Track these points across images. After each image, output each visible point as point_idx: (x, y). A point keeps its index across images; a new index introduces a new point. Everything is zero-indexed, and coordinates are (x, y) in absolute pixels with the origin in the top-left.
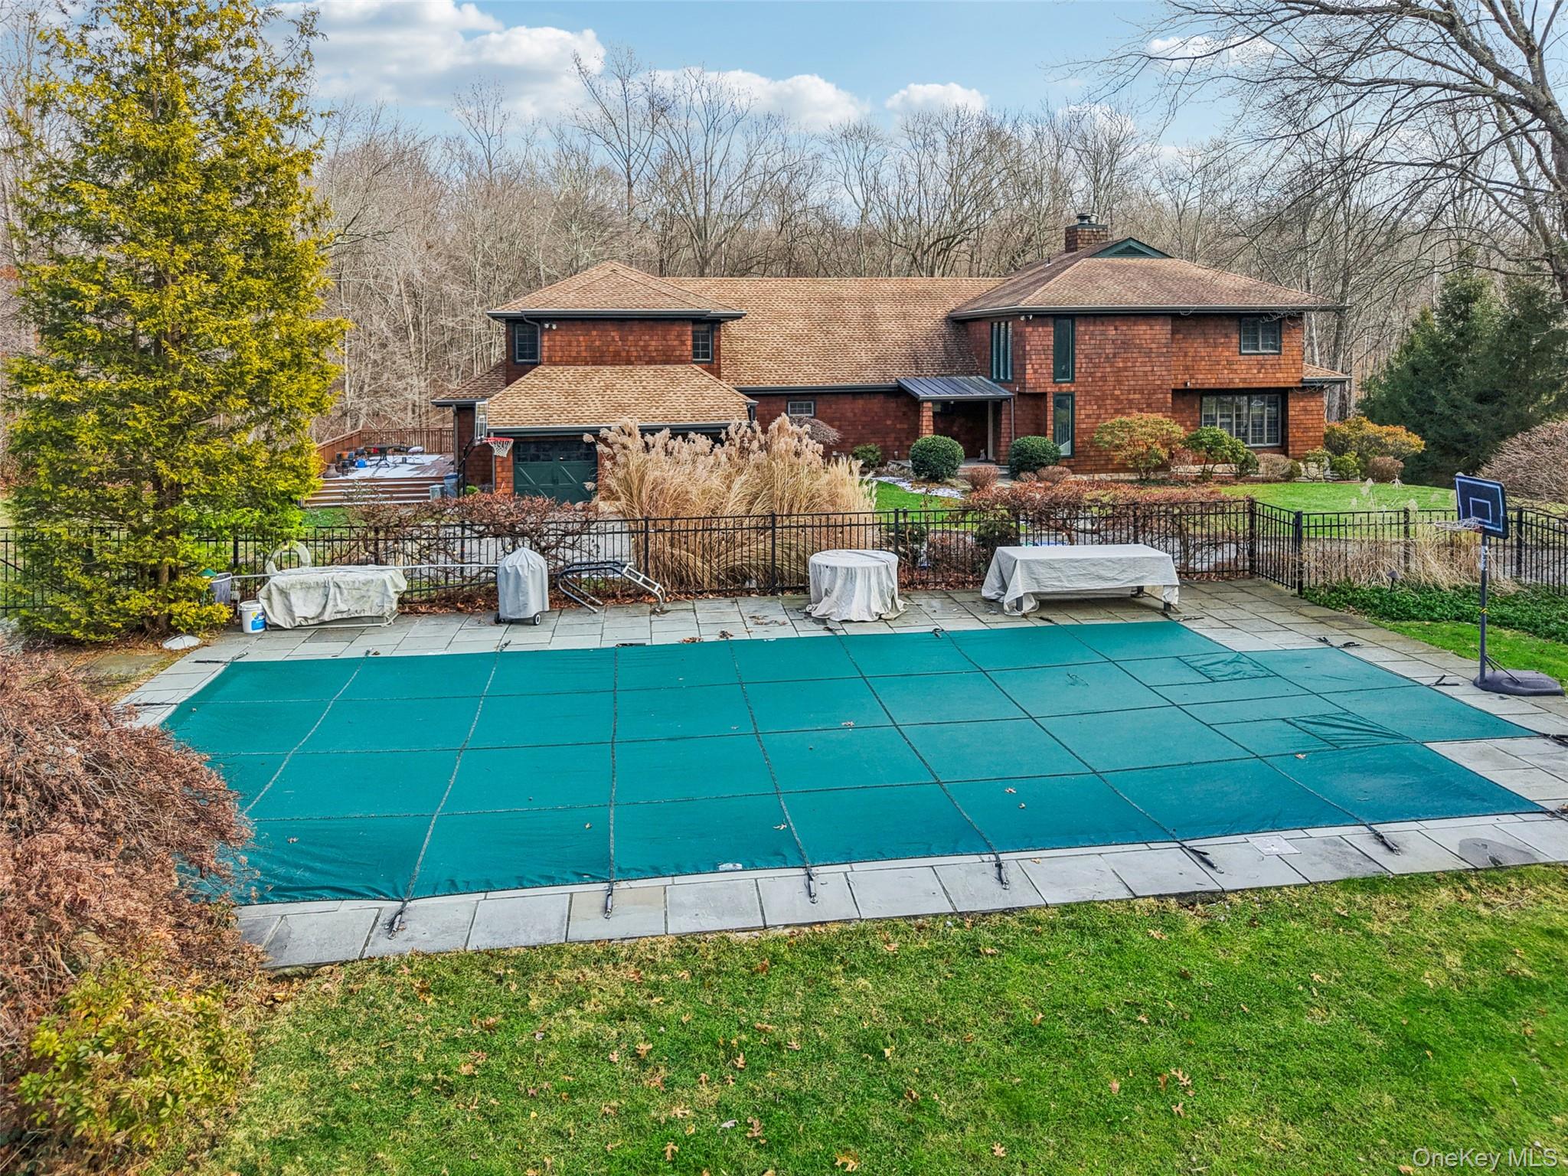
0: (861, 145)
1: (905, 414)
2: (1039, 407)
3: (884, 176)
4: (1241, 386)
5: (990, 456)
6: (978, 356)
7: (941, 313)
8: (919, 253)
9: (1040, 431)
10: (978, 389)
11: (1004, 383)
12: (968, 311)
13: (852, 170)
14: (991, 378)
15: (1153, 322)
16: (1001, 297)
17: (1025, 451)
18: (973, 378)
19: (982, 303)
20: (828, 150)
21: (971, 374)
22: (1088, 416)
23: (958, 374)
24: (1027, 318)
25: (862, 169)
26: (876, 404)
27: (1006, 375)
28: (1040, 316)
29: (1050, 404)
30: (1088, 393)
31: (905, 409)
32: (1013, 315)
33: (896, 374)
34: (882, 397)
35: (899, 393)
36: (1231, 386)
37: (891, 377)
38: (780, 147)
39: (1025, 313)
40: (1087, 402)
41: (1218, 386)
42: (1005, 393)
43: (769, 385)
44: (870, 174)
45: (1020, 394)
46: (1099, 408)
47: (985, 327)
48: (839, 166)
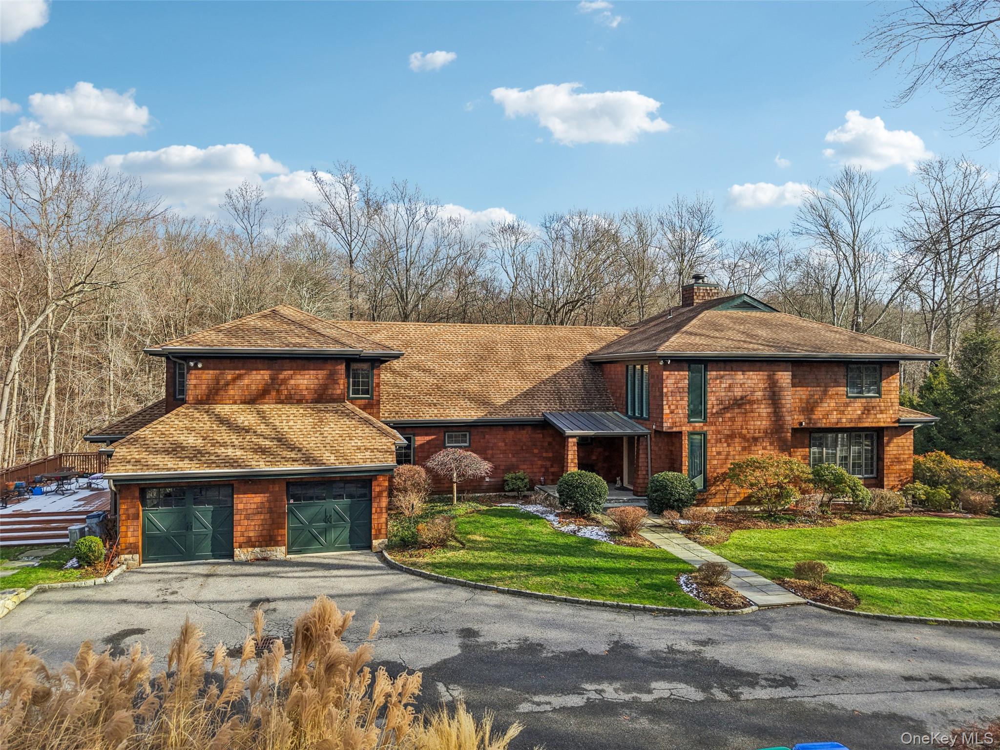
0: (514, 238)
1: (550, 444)
2: (673, 444)
3: (528, 261)
4: (848, 426)
5: (626, 484)
6: (613, 394)
7: (580, 356)
8: (553, 312)
9: (675, 466)
10: (617, 425)
11: (640, 420)
12: (605, 355)
13: (507, 256)
14: (626, 414)
15: (776, 368)
16: (633, 344)
17: (665, 487)
18: (610, 413)
19: (615, 348)
20: (491, 241)
21: (608, 410)
22: (719, 453)
23: (596, 409)
24: (665, 363)
25: (513, 255)
26: (524, 435)
27: (642, 414)
28: (678, 362)
29: (685, 442)
30: (719, 432)
31: (550, 439)
32: (652, 360)
33: (542, 408)
34: (529, 429)
35: (544, 425)
36: (839, 426)
37: (538, 411)
38: (458, 241)
39: (664, 358)
40: (719, 441)
41: (828, 426)
42: (641, 430)
43: (428, 418)
44: (519, 258)
45: (656, 431)
46: (729, 446)
47: (620, 369)
48: (497, 252)
